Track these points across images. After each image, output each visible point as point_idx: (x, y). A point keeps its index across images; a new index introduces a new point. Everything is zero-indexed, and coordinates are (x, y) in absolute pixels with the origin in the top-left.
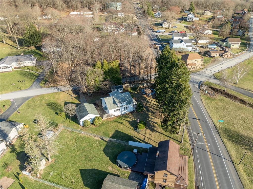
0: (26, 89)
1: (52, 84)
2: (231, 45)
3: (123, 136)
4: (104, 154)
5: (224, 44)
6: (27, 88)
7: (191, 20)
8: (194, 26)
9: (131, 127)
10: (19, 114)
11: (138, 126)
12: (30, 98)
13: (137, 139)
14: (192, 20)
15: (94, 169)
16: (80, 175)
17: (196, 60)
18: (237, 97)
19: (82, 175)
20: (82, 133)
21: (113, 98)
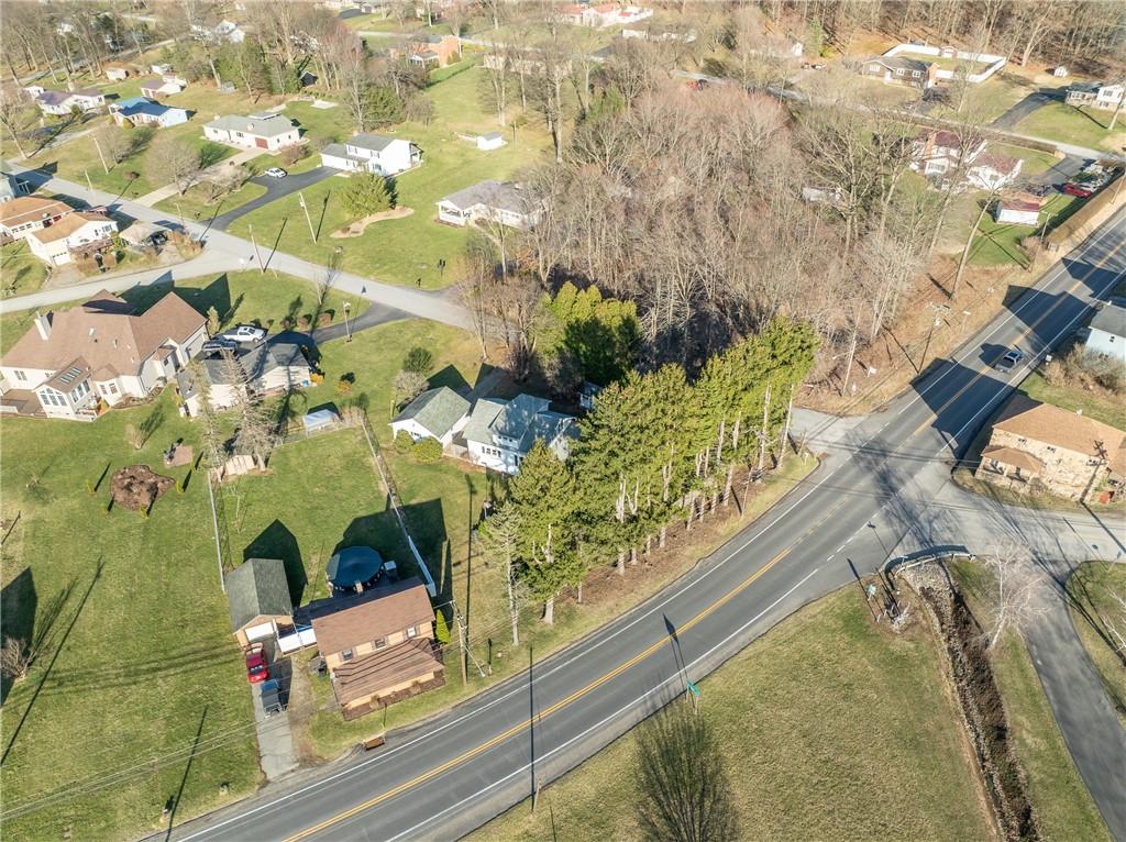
0: (428, 292)
4: (345, 528)
6: (432, 290)
10: (345, 345)
12: (405, 318)
15: (294, 538)
16: (264, 528)
17: (1052, 446)
18: (999, 705)
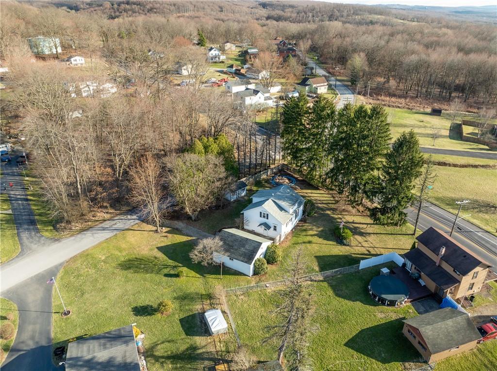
0: (17, 257)
1: (77, 225)
2: (317, 89)
3: (336, 260)
4: (347, 301)
5: (307, 88)
6: (14, 255)
7: (217, 59)
8: (234, 69)
9: (331, 242)
10: (72, 316)
11: (344, 234)
12: (58, 271)
13: (358, 256)
14: (219, 59)
15: (362, 331)
16: (355, 353)
19: (358, 350)
20: (267, 287)
21: (273, 201)
